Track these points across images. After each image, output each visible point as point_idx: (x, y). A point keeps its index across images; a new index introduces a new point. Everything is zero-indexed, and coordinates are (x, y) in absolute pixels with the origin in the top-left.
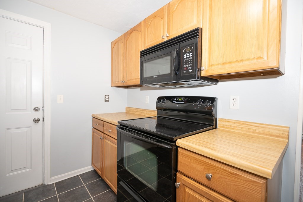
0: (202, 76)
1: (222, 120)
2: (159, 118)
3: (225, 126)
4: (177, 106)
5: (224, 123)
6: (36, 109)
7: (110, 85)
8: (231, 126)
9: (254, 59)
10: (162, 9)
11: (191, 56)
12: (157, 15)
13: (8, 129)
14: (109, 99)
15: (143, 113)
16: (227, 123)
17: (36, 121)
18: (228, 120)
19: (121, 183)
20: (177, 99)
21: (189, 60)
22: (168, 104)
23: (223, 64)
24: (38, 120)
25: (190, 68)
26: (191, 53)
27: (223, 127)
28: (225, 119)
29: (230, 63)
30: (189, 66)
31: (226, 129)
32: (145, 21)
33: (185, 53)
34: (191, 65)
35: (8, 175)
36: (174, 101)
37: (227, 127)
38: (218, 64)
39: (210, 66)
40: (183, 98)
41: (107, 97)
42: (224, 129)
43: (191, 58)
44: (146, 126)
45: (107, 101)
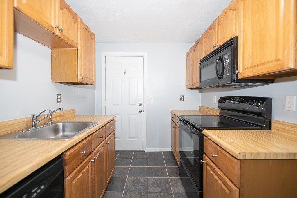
0: (238, 78)
1: (276, 122)
2: (221, 116)
3: (278, 129)
4: (233, 106)
5: (277, 125)
6: (140, 105)
7: (185, 87)
8: (284, 129)
9: (274, 61)
10: (214, 23)
11: (228, 62)
12: (211, 29)
13: (128, 115)
14: (184, 99)
15: (211, 111)
16: (280, 126)
17: (140, 111)
18: (282, 123)
19: (181, 160)
20: (234, 99)
21: (227, 65)
22: (227, 104)
23: (252, 67)
24: (141, 111)
25: (227, 72)
26: (228, 60)
27: (277, 130)
28: (279, 121)
29: (257, 66)
30: (227, 71)
31: (280, 132)
32: (205, 33)
33: (225, 60)
34: (228, 70)
35: (128, 139)
36: (231, 101)
37: (280, 129)
38: (249, 68)
39: (244, 69)
40: (239, 98)
41: (182, 97)
42: (278, 132)
43: (228, 64)
44: (214, 124)
45: (182, 100)
